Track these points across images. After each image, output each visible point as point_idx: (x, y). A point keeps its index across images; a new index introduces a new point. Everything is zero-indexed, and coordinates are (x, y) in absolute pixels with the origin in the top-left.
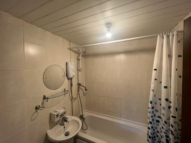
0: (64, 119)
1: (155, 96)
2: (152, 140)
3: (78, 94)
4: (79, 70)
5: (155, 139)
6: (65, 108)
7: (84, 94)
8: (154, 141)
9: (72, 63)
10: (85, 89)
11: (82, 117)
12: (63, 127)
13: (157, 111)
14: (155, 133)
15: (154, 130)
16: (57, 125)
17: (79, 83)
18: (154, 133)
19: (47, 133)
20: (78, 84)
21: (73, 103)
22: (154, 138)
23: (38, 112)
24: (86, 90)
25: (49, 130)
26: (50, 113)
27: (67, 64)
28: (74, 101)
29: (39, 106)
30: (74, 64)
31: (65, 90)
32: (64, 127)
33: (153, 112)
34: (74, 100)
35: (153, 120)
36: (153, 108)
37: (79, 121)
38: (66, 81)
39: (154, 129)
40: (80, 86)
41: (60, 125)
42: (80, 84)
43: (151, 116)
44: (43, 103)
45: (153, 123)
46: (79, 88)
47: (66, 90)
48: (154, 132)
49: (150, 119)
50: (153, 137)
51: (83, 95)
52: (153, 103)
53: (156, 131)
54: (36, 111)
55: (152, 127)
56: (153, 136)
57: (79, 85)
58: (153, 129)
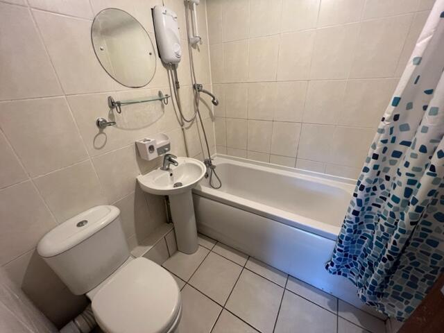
0: (168, 158)
1: (416, 83)
2: (366, 193)
3: (196, 112)
4: (192, 41)
5: (375, 192)
6: (166, 138)
7: (213, 118)
8: (370, 196)
9: (168, 12)
10: (213, 102)
11: (208, 163)
12: (168, 173)
13: (405, 128)
14: (378, 181)
15: (378, 174)
16: (157, 169)
17: (198, 83)
18: (376, 180)
19: (137, 179)
20: (194, 87)
21: (186, 131)
22: (372, 191)
23: (105, 134)
24: (215, 104)
25: (141, 175)
26: (136, 143)
27: (155, 12)
28: (187, 128)
29: (105, 121)
30: (175, 15)
31: (160, 94)
32: (171, 175)
33: (392, 129)
34: (187, 125)
35: (385, 150)
36: (396, 118)
37: (201, 166)
38: (162, 71)
39: (379, 172)
40: (199, 91)
41: (162, 169)
42: (199, 85)
43: (382, 141)
44: (111, 116)
45: (381, 156)
46: (196, 97)
47: (164, 94)
48: (378, 177)
49: (377, 148)
50: (370, 188)
51: (210, 119)
52: (402, 104)
53: (383, 176)
54: (101, 132)
55: (376, 167)
56: (372, 186)
57: (197, 88)
58: (376, 171)
